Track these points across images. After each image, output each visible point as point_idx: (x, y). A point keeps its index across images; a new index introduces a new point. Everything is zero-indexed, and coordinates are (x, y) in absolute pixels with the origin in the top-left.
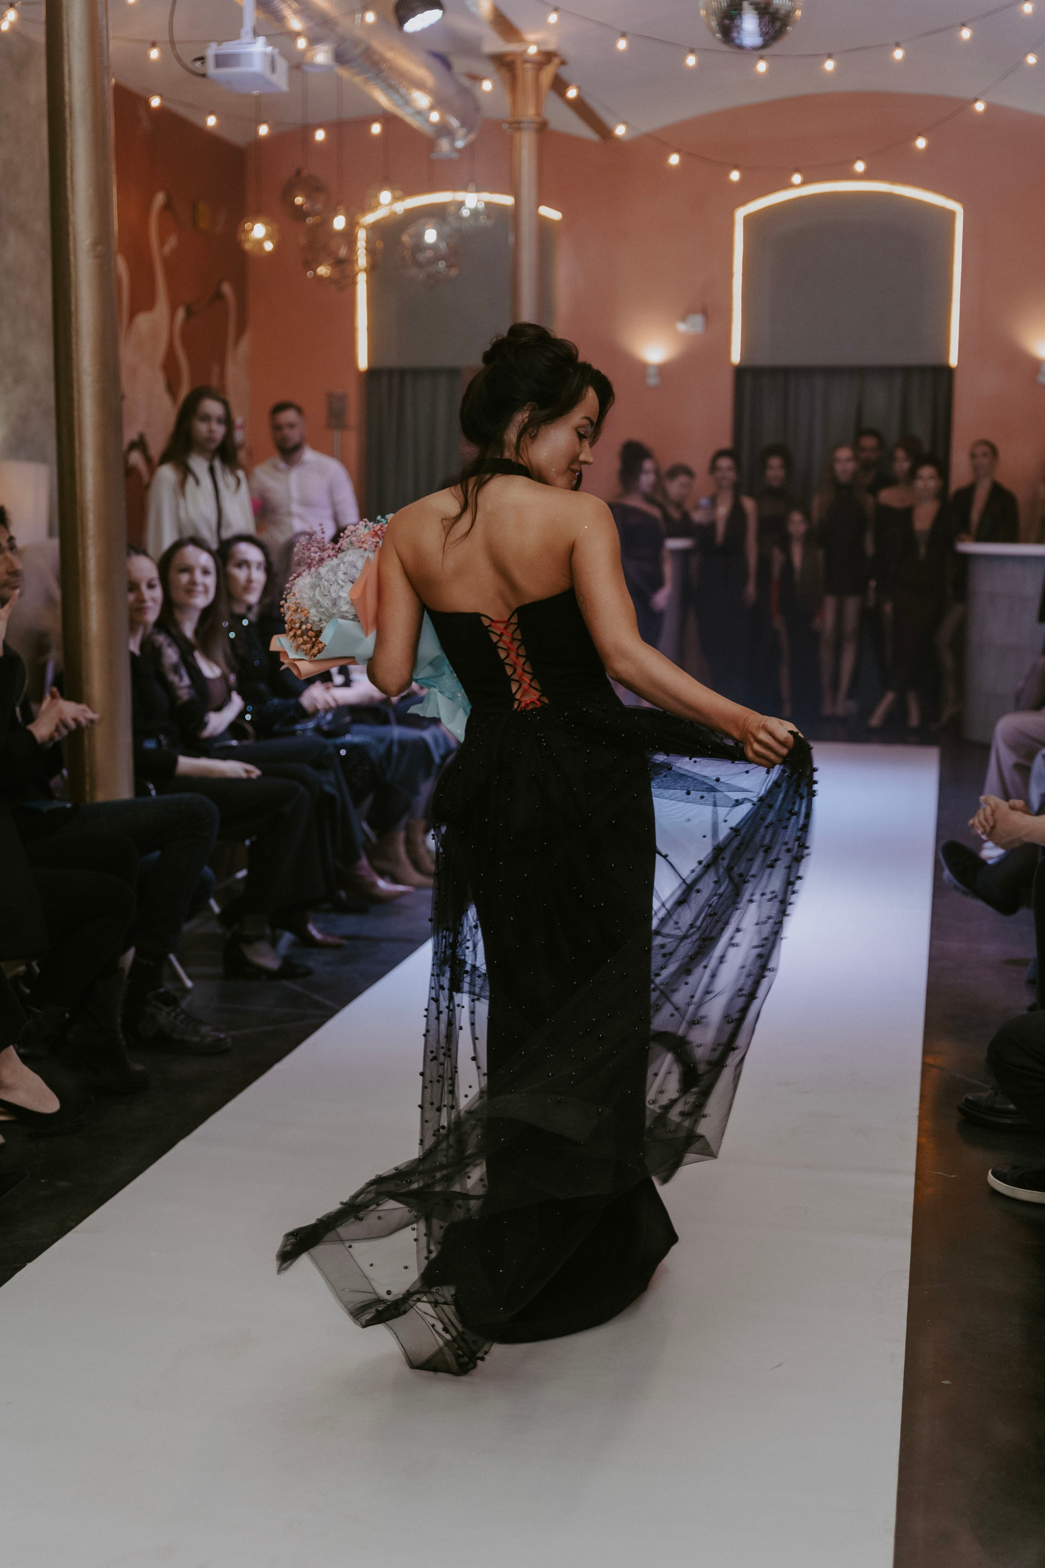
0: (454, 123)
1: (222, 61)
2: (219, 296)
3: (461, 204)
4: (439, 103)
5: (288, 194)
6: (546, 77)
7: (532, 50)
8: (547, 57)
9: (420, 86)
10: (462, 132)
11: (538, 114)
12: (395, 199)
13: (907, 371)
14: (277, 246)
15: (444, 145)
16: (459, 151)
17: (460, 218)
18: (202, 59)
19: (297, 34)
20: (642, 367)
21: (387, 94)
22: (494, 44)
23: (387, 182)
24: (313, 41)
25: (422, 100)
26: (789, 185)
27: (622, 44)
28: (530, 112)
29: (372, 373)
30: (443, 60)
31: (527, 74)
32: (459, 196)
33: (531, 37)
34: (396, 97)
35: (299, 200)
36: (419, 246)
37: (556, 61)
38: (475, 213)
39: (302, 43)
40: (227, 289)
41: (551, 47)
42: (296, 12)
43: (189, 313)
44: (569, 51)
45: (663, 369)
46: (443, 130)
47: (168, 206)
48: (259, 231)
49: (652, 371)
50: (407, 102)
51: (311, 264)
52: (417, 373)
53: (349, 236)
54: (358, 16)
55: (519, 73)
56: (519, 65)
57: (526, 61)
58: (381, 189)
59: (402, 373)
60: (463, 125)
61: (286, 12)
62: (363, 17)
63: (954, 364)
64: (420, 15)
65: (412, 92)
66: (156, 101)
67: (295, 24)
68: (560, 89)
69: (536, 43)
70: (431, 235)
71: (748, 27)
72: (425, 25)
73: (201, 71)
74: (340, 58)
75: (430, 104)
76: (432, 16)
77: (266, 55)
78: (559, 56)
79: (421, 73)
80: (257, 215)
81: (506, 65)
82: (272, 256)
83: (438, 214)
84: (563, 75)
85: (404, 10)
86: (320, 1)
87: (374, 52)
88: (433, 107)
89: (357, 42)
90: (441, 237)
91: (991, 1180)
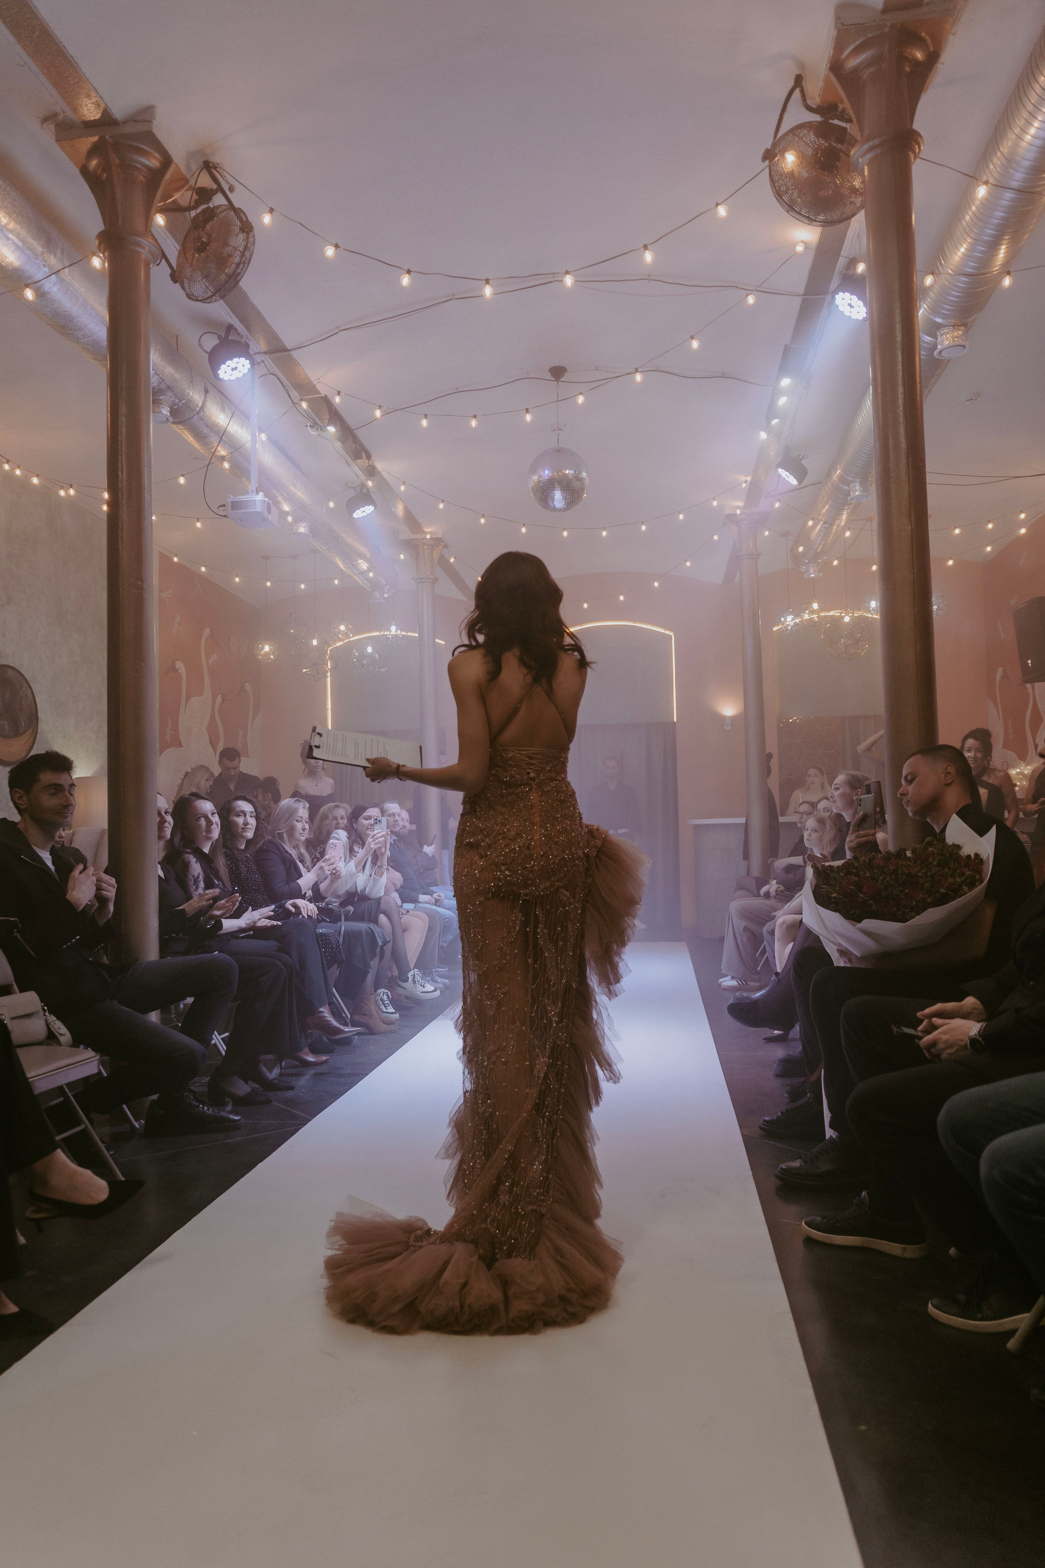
1: (236, 506)
2: (244, 690)
4: (373, 568)
5: (285, 628)
6: (436, 555)
7: (428, 536)
8: (438, 541)
9: (362, 556)
10: (387, 588)
11: (432, 574)
12: (349, 630)
13: (649, 726)
14: (278, 658)
15: (377, 594)
16: (385, 599)
17: (387, 642)
18: (224, 506)
19: (288, 513)
21: (343, 561)
22: (407, 534)
23: (343, 619)
24: (297, 520)
25: (363, 565)
27: (482, 521)
28: (426, 573)
31: (425, 552)
33: (427, 530)
34: (348, 562)
36: (362, 655)
37: (442, 544)
38: (396, 637)
39: (290, 519)
40: (247, 686)
41: (439, 536)
42: (285, 500)
43: (224, 700)
44: (448, 539)
46: (376, 585)
47: (211, 636)
48: (267, 648)
50: (355, 566)
51: (298, 667)
53: (321, 650)
54: (323, 507)
55: (421, 551)
56: (420, 546)
57: (424, 545)
58: (341, 625)
61: (280, 499)
62: (327, 504)
63: (675, 720)
64: (362, 509)
65: (357, 560)
66: (203, 569)
67: (286, 508)
68: (443, 562)
69: (430, 533)
70: (369, 650)
71: (558, 498)
72: (364, 514)
73: (224, 513)
74: (312, 530)
75: (368, 568)
76: (369, 509)
77: (264, 501)
78: (443, 541)
79: (362, 549)
80: (267, 639)
81: (413, 546)
82: (274, 661)
83: (375, 640)
84: (445, 552)
85: (353, 505)
86: (300, 493)
87: (335, 531)
88: (370, 571)
89: (324, 524)
90: (375, 650)
91: (806, 1229)
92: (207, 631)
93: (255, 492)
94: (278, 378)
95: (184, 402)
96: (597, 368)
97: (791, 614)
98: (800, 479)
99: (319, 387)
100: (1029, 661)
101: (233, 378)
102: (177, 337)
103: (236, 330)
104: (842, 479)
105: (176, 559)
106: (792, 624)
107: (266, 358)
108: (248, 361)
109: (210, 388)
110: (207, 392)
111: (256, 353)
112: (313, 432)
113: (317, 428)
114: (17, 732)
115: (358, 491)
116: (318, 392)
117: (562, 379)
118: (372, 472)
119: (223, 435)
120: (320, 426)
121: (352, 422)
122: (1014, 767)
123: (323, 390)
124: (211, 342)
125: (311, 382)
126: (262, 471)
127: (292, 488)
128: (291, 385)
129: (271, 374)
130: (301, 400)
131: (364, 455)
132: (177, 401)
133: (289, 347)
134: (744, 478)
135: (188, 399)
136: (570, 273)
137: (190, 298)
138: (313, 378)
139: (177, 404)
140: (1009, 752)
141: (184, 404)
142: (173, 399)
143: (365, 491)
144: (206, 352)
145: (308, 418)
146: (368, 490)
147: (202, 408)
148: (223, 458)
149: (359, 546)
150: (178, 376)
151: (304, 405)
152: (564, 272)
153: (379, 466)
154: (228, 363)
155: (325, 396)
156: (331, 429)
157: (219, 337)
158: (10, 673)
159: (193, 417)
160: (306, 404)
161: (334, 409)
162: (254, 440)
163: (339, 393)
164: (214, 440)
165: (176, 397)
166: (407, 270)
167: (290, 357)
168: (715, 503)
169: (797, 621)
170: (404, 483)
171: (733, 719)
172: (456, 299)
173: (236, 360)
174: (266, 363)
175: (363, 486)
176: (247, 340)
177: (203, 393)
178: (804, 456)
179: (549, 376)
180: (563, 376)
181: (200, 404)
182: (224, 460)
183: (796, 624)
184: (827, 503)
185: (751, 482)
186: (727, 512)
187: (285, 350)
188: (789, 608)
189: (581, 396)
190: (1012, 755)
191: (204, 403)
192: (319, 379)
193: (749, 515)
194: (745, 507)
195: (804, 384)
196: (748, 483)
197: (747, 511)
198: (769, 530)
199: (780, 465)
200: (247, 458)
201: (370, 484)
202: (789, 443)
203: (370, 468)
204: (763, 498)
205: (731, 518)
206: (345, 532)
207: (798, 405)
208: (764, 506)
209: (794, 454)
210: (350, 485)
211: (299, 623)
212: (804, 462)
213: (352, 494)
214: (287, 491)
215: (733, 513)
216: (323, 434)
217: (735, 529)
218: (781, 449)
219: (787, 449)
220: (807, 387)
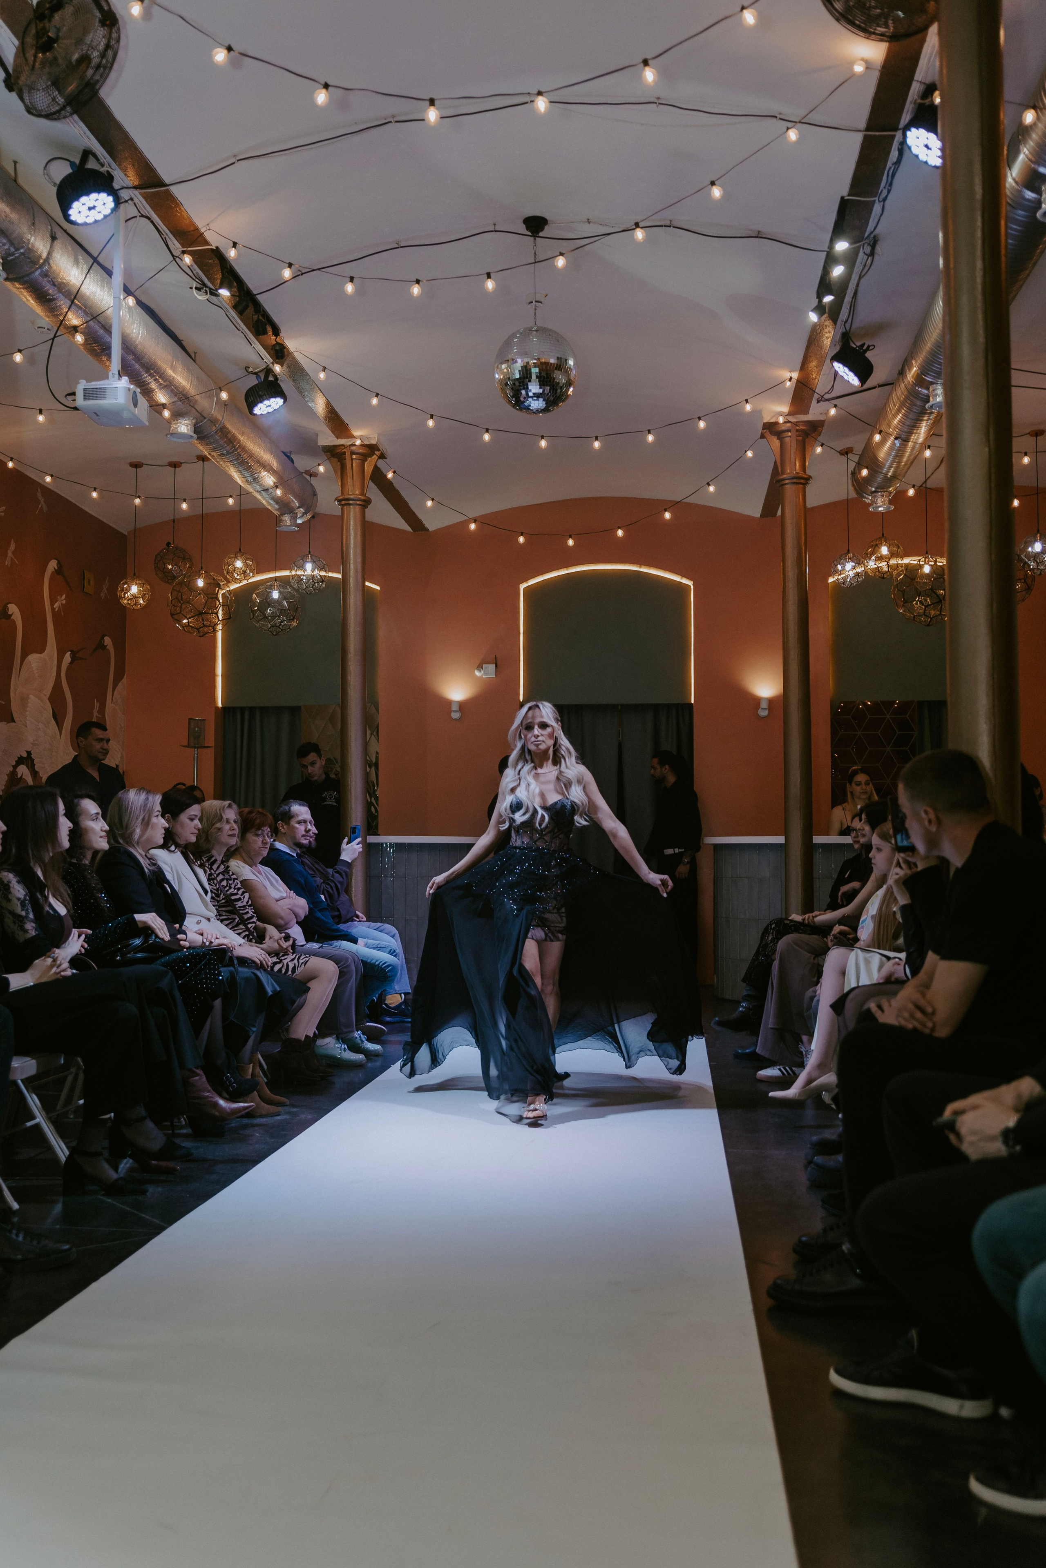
0: (295, 501)
1: (89, 394)
2: (102, 646)
3: (299, 576)
4: (281, 482)
5: (159, 562)
6: (369, 468)
7: (358, 442)
8: (371, 449)
10: (301, 511)
11: (363, 494)
13: (656, 708)
14: (149, 603)
15: (287, 519)
16: (298, 525)
17: (299, 587)
18: (74, 394)
19: (164, 406)
20: (448, 703)
21: (242, 475)
22: (327, 438)
23: (240, 553)
24: (177, 415)
25: (269, 480)
27: (431, 423)
28: (354, 491)
29: (227, 710)
31: (352, 462)
33: (356, 433)
34: (247, 476)
35: (168, 567)
36: (266, 601)
37: (376, 453)
38: (311, 581)
39: (166, 413)
40: (107, 641)
41: (373, 441)
42: (162, 387)
43: (74, 658)
44: (385, 446)
45: (463, 706)
46: (285, 507)
47: (58, 571)
48: (134, 589)
49: (455, 707)
51: (176, 616)
52: (264, 710)
53: (210, 594)
54: (213, 398)
55: (348, 462)
56: (347, 454)
57: (352, 453)
58: (236, 557)
59: (252, 710)
60: (302, 505)
61: (153, 385)
62: (218, 396)
63: (693, 702)
64: (266, 402)
65: (260, 472)
66: (48, 479)
67: (162, 398)
68: (378, 477)
69: (361, 438)
70: (275, 595)
71: (534, 394)
72: (270, 410)
73: (72, 405)
74: (197, 430)
75: (274, 483)
76: (276, 403)
77: (129, 390)
78: (379, 450)
79: (267, 457)
80: (135, 576)
81: (334, 454)
82: (144, 608)
83: (284, 582)
84: (381, 464)
85: (254, 397)
86: (181, 379)
87: (229, 432)
88: (277, 487)
89: (214, 421)
90: (283, 596)
91: (835, 1378)
92: (53, 565)
93: (117, 376)
94: (152, 222)
95: (22, 251)
96: (588, 219)
97: (851, 560)
98: (863, 379)
99: (208, 236)
101: (90, 220)
102: (15, 163)
103: (95, 156)
104: (920, 381)
105: (11, 465)
106: (851, 574)
107: (137, 195)
108: (111, 198)
109: (59, 233)
110: (54, 238)
111: (123, 188)
112: (201, 297)
113: (206, 292)
115: (262, 378)
116: (207, 243)
117: (541, 234)
118: (280, 353)
119: (74, 297)
120: (210, 289)
121: (253, 284)
123: (214, 240)
124: (62, 170)
125: (197, 229)
126: (128, 347)
127: (170, 372)
128: (171, 232)
129: (142, 216)
130: (184, 252)
131: (269, 329)
132: (12, 249)
133: (167, 181)
134: (788, 375)
135: (29, 249)
136: (544, 94)
137: (29, 112)
138: (201, 224)
139: (13, 254)
141: (22, 254)
142: (6, 247)
143: (271, 378)
144: (55, 184)
145: (194, 278)
146: (276, 378)
147: (47, 260)
148: (75, 329)
149: (262, 453)
150: (14, 216)
151: (188, 259)
152: (536, 93)
153: (291, 344)
154: (84, 199)
155: (217, 248)
156: (224, 293)
157: (72, 164)
159: (33, 272)
160: (189, 258)
161: (229, 267)
162: (118, 306)
163: (235, 245)
164: (63, 303)
165: (12, 243)
166: (323, 83)
167: (170, 197)
168: (748, 407)
169: (860, 569)
170: (324, 369)
171: (771, 701)
172: (396, 122)
173: (94, 196)
174: (136, 200)
175: (268, 371)
176: (110, 170)
177: (49, 239)
178: (869, 347)
179: (523, 229)
180: (542, 229)
181: (44, 255)
182: (77, 331)
183: (857, 574)
184: (899, 411)
185: (798, 381)
186: (767, 419)
187: (162, 184)
188: (849, 552)
189: (561, 257)
191: (49, 254)
192: (208, 224)
193: (796, 424)
194: (790, 414)
195: (868, 249)
196: (794, 381)
197: (792, 419)
198: (822, 445)
199: (837, 358)
200: (108, 330)
201: (277, 368)
202: (848, 328)
203: (278, 348)
204: (814, 402)
205: (771, 428)
206: (243, 434)
207: (860, 278)
208: (815, 412)
209: (856, 343)
210: (251, 369)
211: (180, 555)
212: (868, 355)
213: (253, 381)
214: (162, 375)
215: (773, 420)
216: (213, 299)
217: (776, 443)
218: (838, 336)
219: (846, 337)
220: (872, 254)
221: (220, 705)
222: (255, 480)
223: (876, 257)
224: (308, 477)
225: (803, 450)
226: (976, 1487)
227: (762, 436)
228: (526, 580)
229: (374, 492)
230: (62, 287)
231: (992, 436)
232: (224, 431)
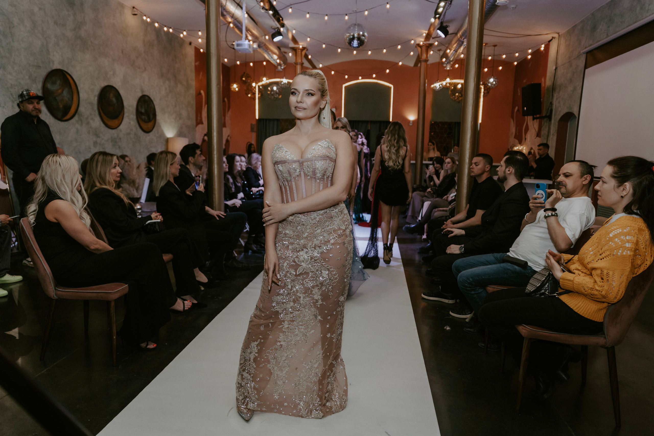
0: (282, 62)
1: (238, 45)
3: (282, 82)
4: (279, 58)
5: (241, 78)
6: (303, 54)
7: (301, 47)
8: (304, 48)
9: (275, 54)
10: (283, 65)
11: (302, 61)
12: (267, 80)
13: (380, 122)
14: (239, 90)
15: (279, 67)
16: (282, 69)
17: (281, 84)
18: (233, 45)
19: (251, 40)
21: (268, 56)
22: (292, 45)
23: (265, 76)
24: (254, 42)
25: (275, 57)
26: (358, 79)
27: (324, 46)
28: (299, 61)
29: (259, 119)
30: (279, 48)
31: (299, 52)
32: (282, 80)
33: (300, 44)
34: (269, 56)
35: (244, 79)
36: (272, 90)
37: (306, 49)
38: (285, 83)
39: (251, 43)
40: (226, 99)
41: (305, 46)
42: (250, 35)
44: (309, 48)
46: (280, 64)
48: (235, 86)
51: (247, 94)
52: (270, 120)
54: (263, 37)
55: (297, 52)
56: (297, 50)
57: (299, 49)
58: (264, 77)
59: (266, 120)
60: (283, 63)
62: (265, 37)
64: (277, 37)
65: (273, 55)
67: (250, 38)
68: (306, 56)
69: (302, 45)
70: (275, 88)
71: (355, 43)
72: (278, 39)
73: (233, 48)
74: (259, 46)
76: (280, 37)
77: (248, 44)
79: (276, 51)
80: (235, 82)
81: (294, 50)
82: (238, 92)
83: (277, 83)
84: (307, 53)
85: (274, 36)
86: (255, 32)
87: (267, 45)
88: (277, 59)
89: (263, 43)
90: (277, 89)
91: (423, 295)
93: (245, 39)
98: (446, 36)
100: (525, 108)
104: (461, 37)
105: (201, 50)
106: (439, 87)
112: (263, 11)
114: (149, 120)
115: (277, 31)
118: (283, 25)
119: (233, 16)
121: (278, 8)
122: (516, 146)
126: (245, 26)
130: (261, 2)
131: (280, 19)
134: (424, 31)
140: (516, 140)
143: (279, 31)
147: (225, 6)
148: (230, 23)
149: (274, 50)
151: (262, 4)
153: (285, 22)
156: (271, 12)
158: (147, 98)
161: (273, 6)
162: (244, 18)
163: (275, 1)
164: (228, 16)
168: (412, 41)
170: (295, 29)
171: (414, 122)
175: (279, 29)
178: (448, 26)
184: (455, 44)
186: (417, 42)
188: (438, 80)
189: (366, 11)
190: (517, 141)
193: (425, 44)
194: (425, 41)
195: (450, 3)
196: (426, 34)
197: (425, 43)
198: (433, 51)
199: (439, 29)
200: (242, 25)
201: (282, 29)
202: (442, 20)
203: (283, 24)
204: (431, 39)
205: (418, 45)
206: (270, 45)
207: (447, 9)
208: (431, 41)
209: (445, 25)
210: (273, 28)
211: (248, 77)
212: (448, 29)
213: (274, 31)
214: (251, 32)
215: (419, 43)
216: (266, 11)
217: (419, 49)
218: (440, 22)
219: (442, 23)
220: (451, 4)
221: (257, 117)
222: (272, 58)
223: (452, 5)
224: (284, 54)
225: (427, 52)
226: (451, 313)
227: (416, 47)
228: (345, 83)
229: (305, 61)
230: (229, 13)
231: (475, 80)
232: (265, 45)
